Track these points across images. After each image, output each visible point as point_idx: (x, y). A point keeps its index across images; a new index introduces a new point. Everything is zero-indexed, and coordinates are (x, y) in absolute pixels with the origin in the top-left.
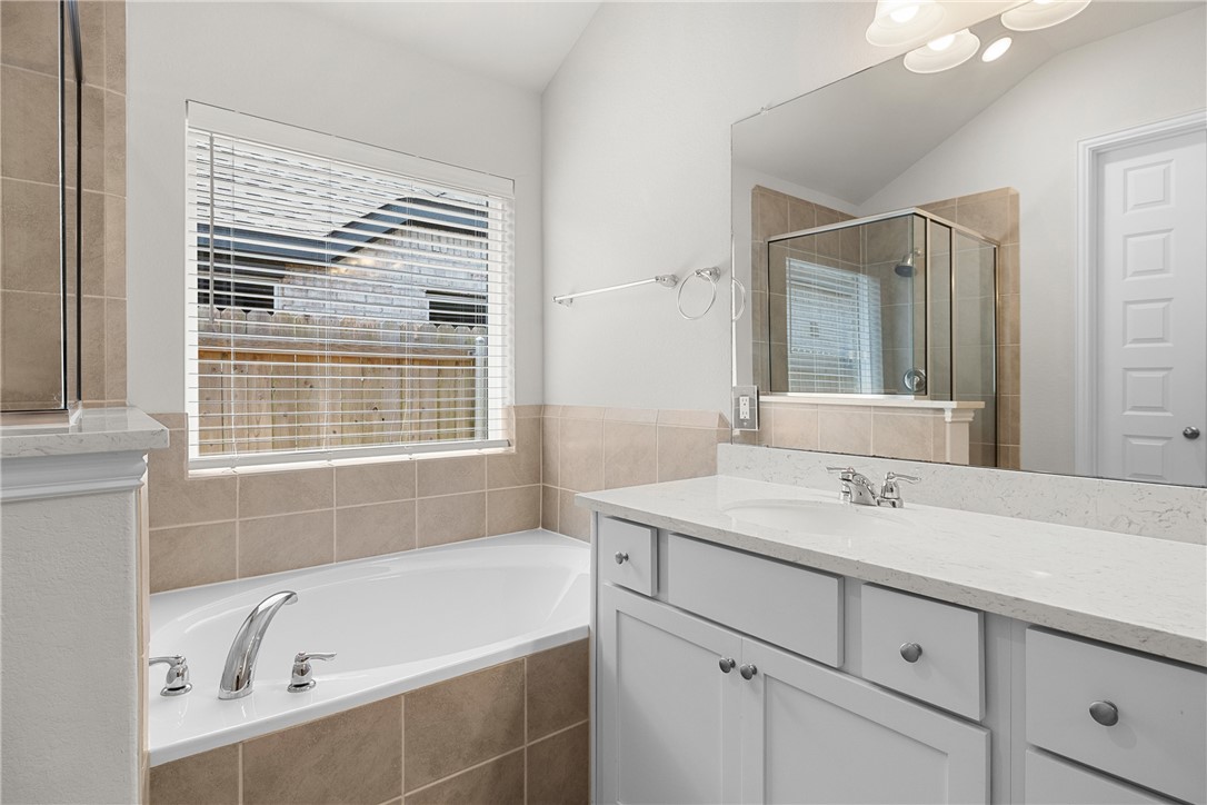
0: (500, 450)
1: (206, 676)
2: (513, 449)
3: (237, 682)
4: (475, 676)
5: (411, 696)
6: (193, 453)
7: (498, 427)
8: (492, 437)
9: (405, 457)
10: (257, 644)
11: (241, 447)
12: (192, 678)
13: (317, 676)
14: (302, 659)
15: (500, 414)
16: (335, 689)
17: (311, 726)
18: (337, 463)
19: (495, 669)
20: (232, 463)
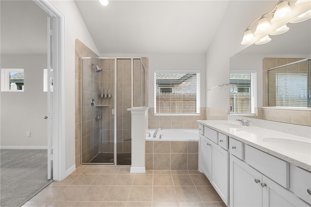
0: (198, 115)
1: (152, 135)
2: (200, 115)
3: (155, 137)
4: (180, 142)
5: (171, 142)
6: (155, 112)
7: (198, 111)
8: (197, 112)
9: (182, 115)
10: (157, 133)
11: (160, 112)
12: (151, 135)
13: (162, 137)
14: (160, 135)
15: (198, 109)
16: (163, 139)
17: (160, 142)
18: (172, 115)
19: (183, 142)
20: (159, 114)
